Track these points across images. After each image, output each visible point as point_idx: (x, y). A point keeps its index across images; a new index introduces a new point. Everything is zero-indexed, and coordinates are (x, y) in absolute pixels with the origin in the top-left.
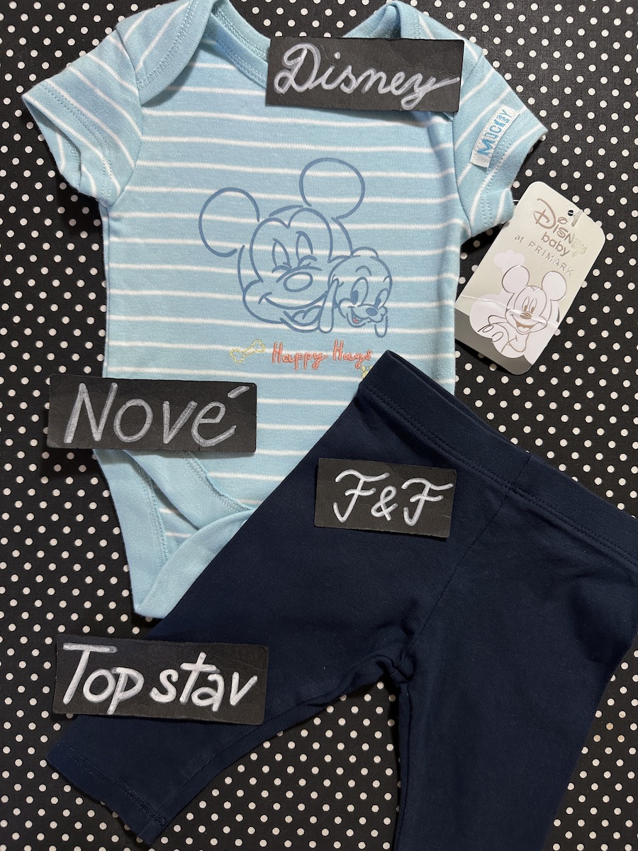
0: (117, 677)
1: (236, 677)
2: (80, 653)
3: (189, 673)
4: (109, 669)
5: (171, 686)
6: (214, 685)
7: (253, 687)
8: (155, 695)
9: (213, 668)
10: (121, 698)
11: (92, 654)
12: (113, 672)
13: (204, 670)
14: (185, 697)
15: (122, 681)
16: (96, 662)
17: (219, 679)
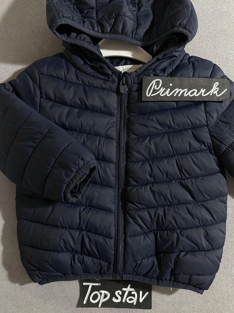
0: (101, 294)
1: (141, 292)
2: (88, 286)
3: (125, 291)
4: (98, 291)
5: (119, 296)
6: (134, 296)
7: (147, 296)
8: (114, 299)
9: (133, 290)
10: (103, 301)
11: (92, 286)
12: (100, 292)
13: (130, 290)
14: (124, 300)
15: (103, 295)
16: (94, 289)
17: (136, 293)
